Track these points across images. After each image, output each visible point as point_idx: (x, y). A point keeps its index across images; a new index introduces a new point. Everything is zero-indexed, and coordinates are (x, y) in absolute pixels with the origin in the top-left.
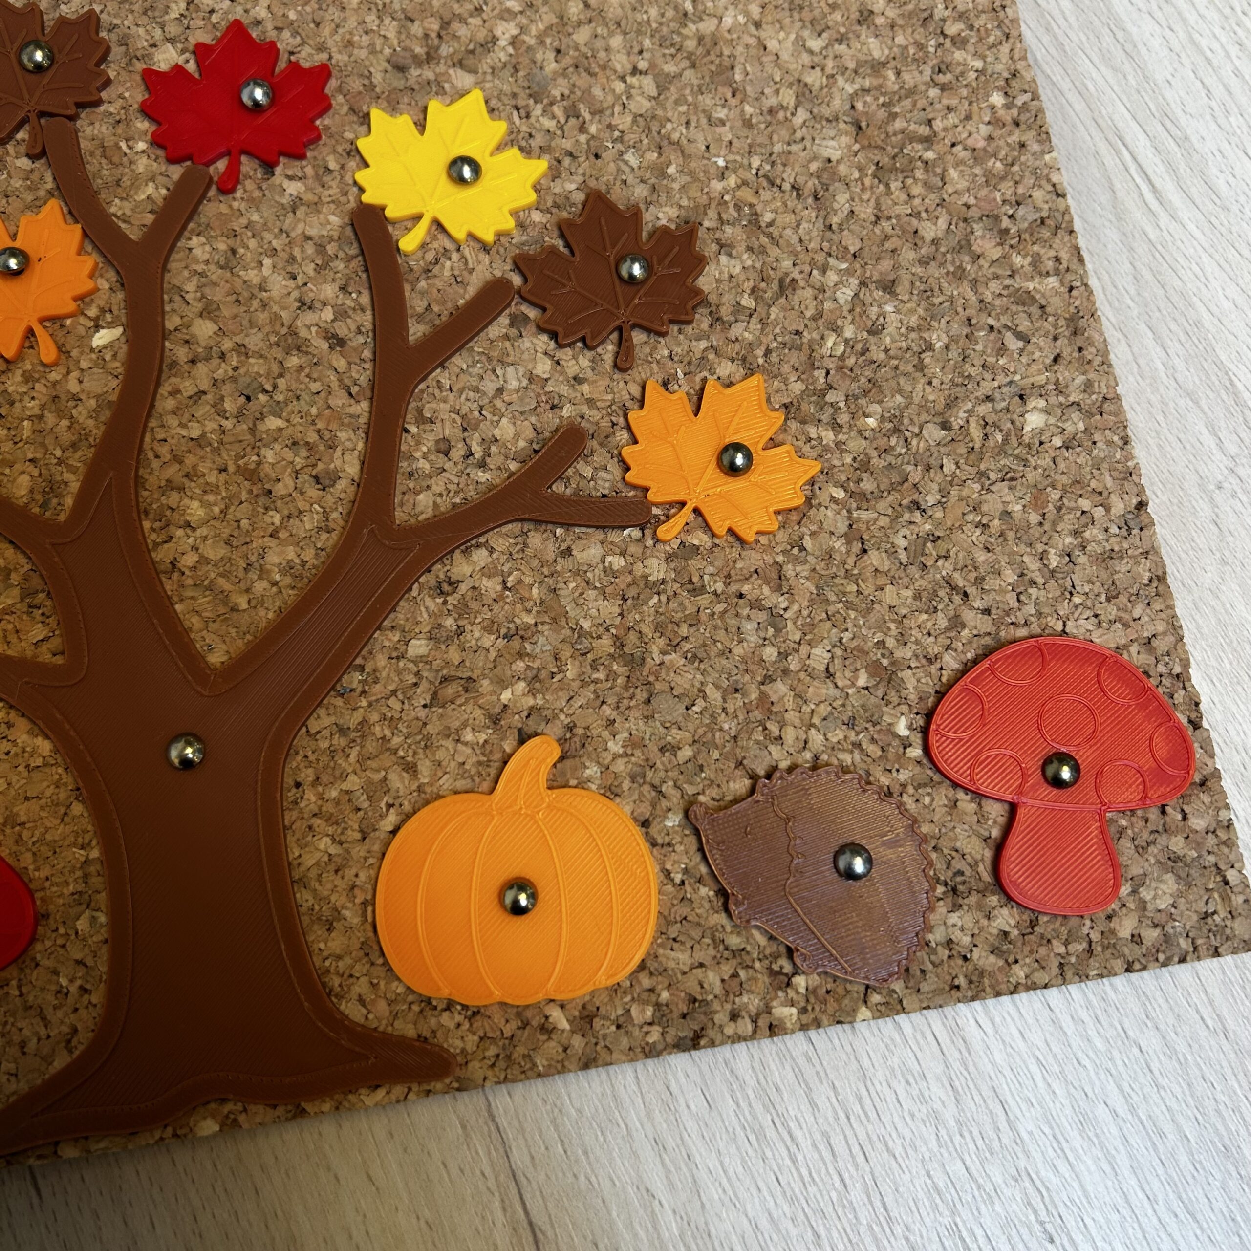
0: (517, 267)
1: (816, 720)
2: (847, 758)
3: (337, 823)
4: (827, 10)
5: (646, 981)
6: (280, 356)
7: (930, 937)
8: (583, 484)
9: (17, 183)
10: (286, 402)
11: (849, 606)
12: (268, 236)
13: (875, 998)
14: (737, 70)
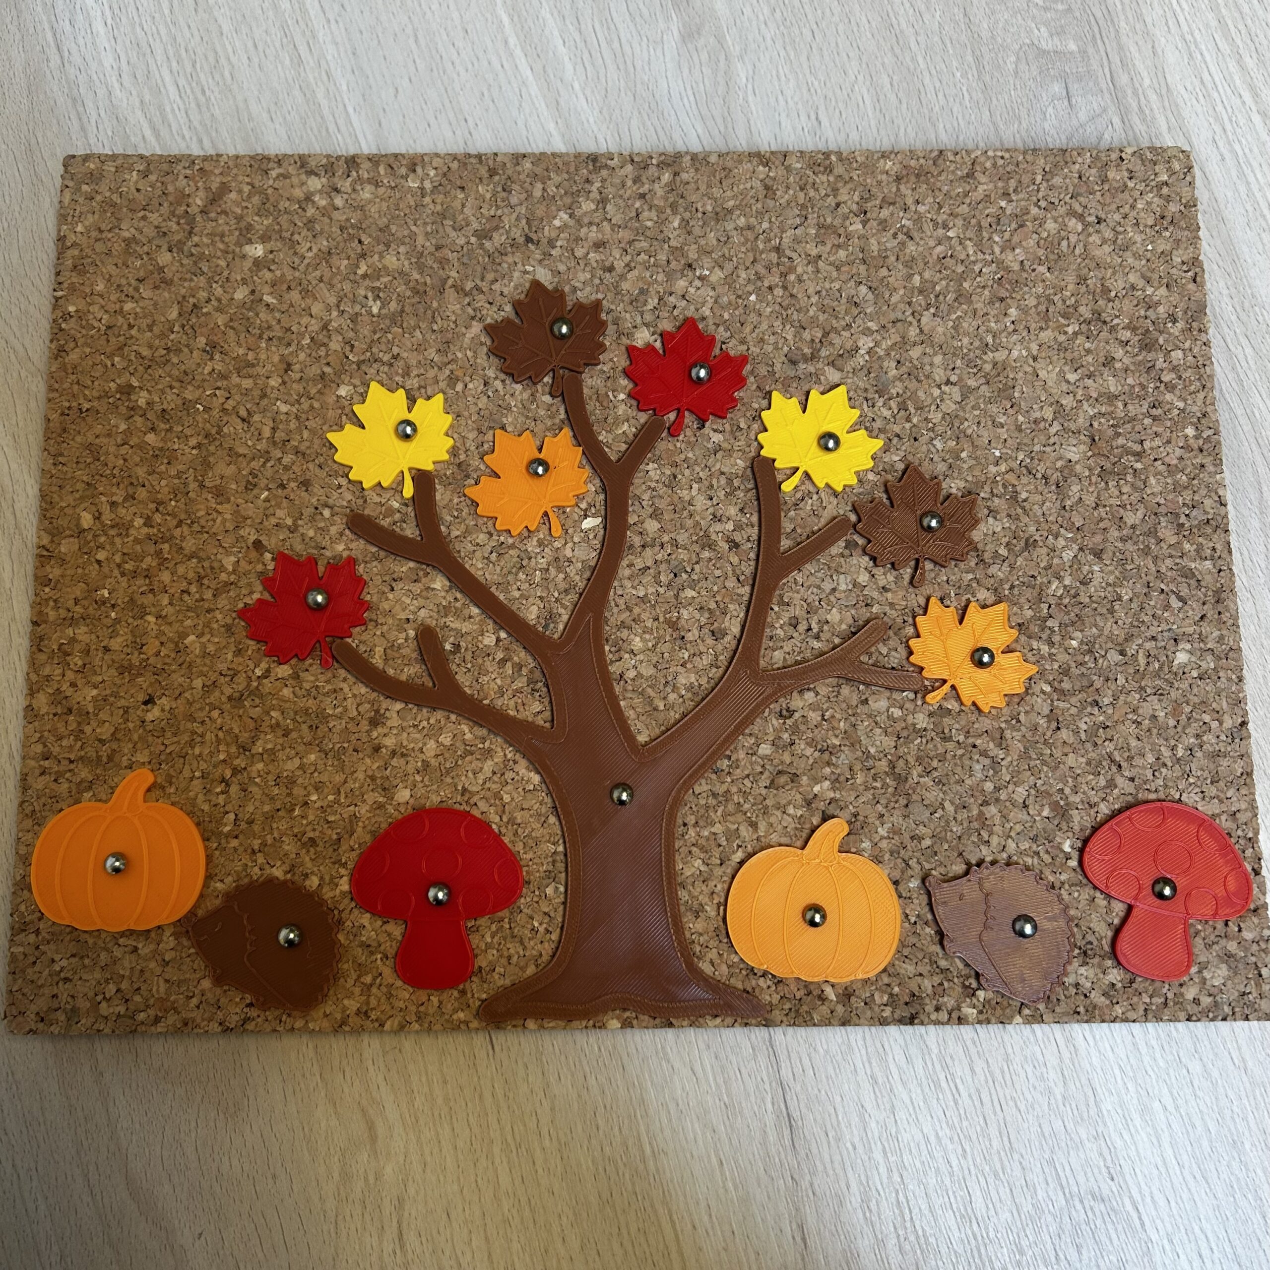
0: (854, 509)
1: (1013, 834)
2: (1029, 861)
3: (707, 852)
4: (1083, 353)
5: (886, 979)
6: (697, 550)
7: (1066, 979)
8: (881, 658)
9: (542, 412)
10: (699, 580)
11: (1044, 763)
12: (697, 469)
13: (1026, 1012)
14: (1017, 389)
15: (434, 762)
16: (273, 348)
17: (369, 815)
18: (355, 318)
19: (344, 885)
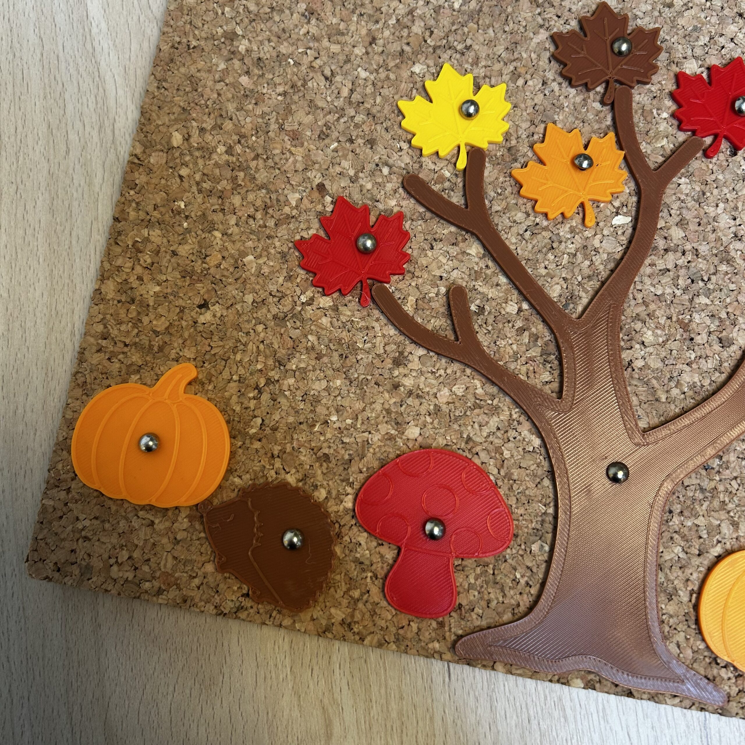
3: (687, 541)
6: (716, 262)
9: (591, 116)
10: (714, 290)
12: (726, 191)
15: (444, 408)
16: (363, 23)
17: (380, 443)
18: (437, 10)
19: (348, 503)
